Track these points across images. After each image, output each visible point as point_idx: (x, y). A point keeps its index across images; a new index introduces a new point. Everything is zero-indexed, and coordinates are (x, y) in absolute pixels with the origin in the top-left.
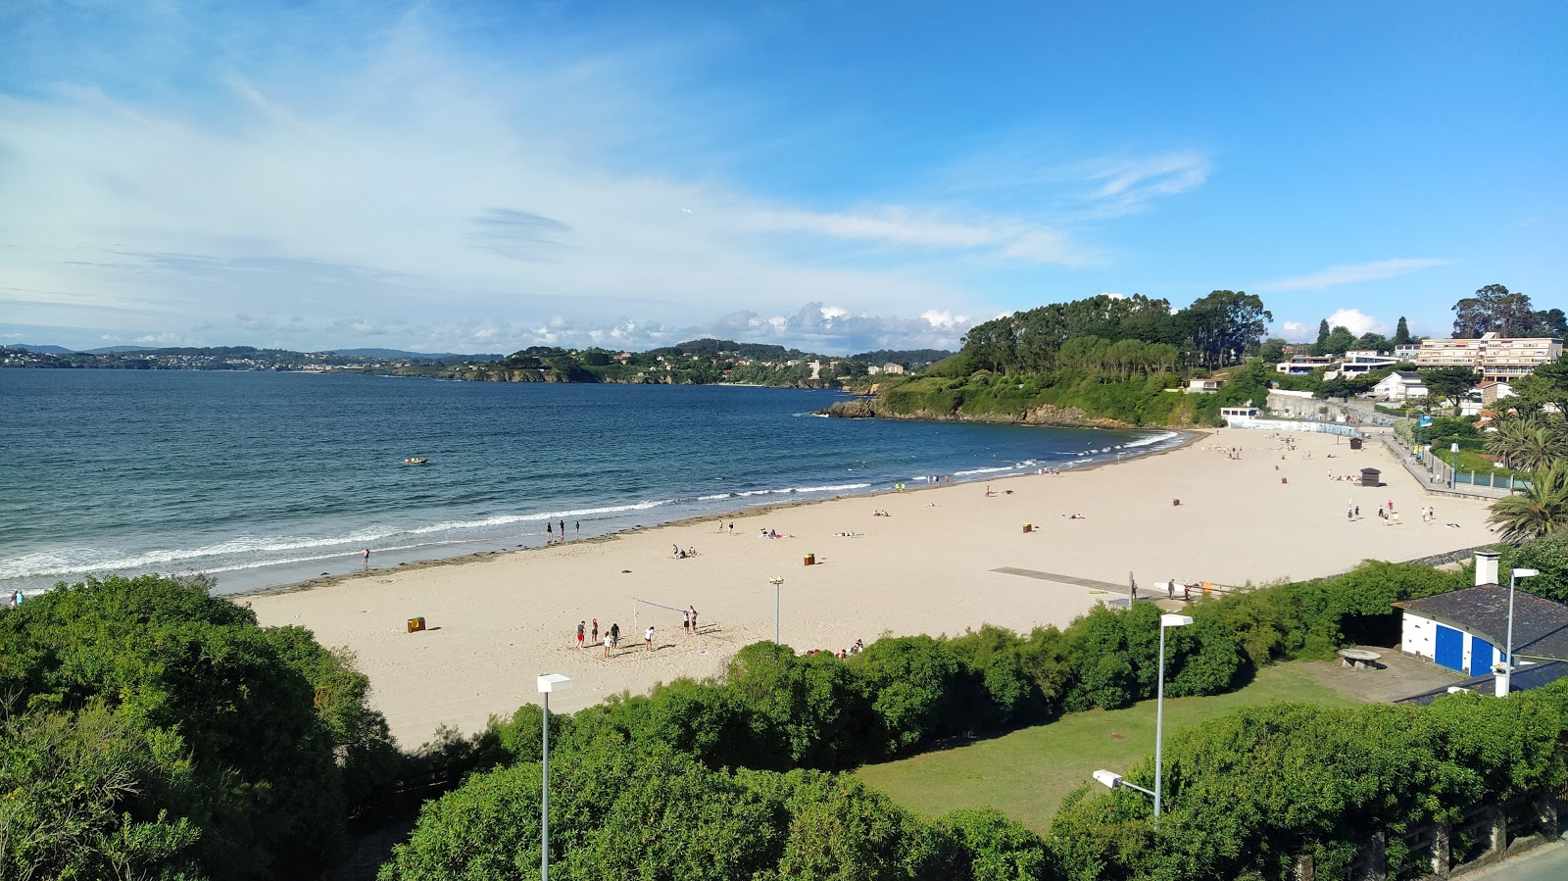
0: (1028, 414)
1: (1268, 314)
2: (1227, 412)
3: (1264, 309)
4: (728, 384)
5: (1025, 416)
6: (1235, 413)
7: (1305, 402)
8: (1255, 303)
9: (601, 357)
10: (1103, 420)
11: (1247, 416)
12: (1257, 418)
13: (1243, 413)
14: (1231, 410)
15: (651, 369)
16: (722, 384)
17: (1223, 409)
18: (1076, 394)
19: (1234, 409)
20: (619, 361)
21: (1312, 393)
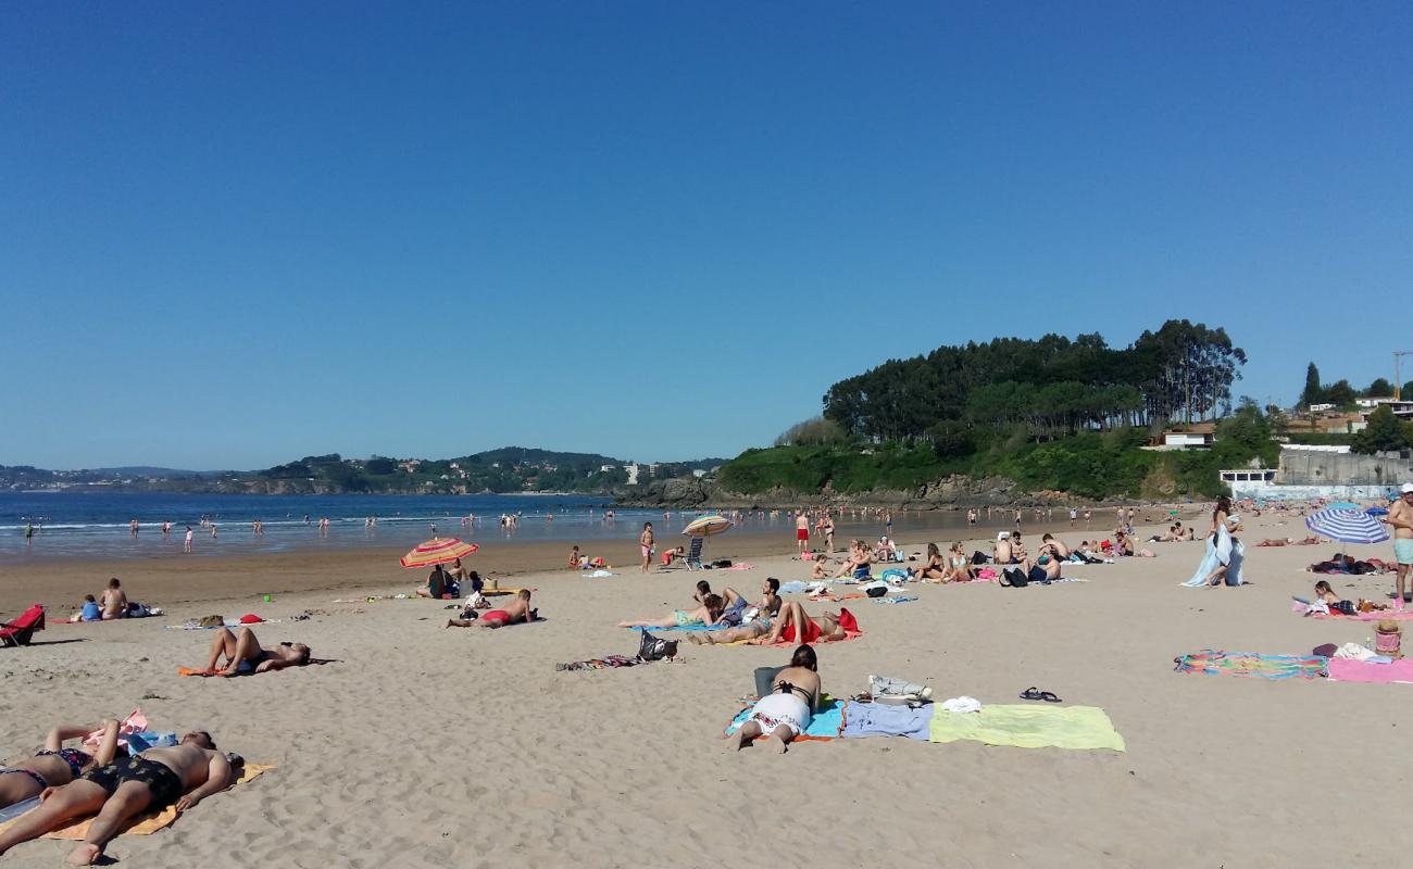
0: (929, 490)
1: (1240, 354)
2: (1230, 477)
3: (1233, 348)
4: (531, 493)
5: (925, 492)
6: (1242, 477)
7: (1343, 460)
8: (1220, 340)
9: (383, 466)
10: (1045, 492)
11: (1263, 482)
12: (1277, 484)
13: (1255, 477)
14: (1236, 473)
15: (443, 477)
16: (525, 493)
17: (1222, 473)
18: (998, 460)
19: (1242, 472)
20: (405, 470)
21: (1349, 447)
